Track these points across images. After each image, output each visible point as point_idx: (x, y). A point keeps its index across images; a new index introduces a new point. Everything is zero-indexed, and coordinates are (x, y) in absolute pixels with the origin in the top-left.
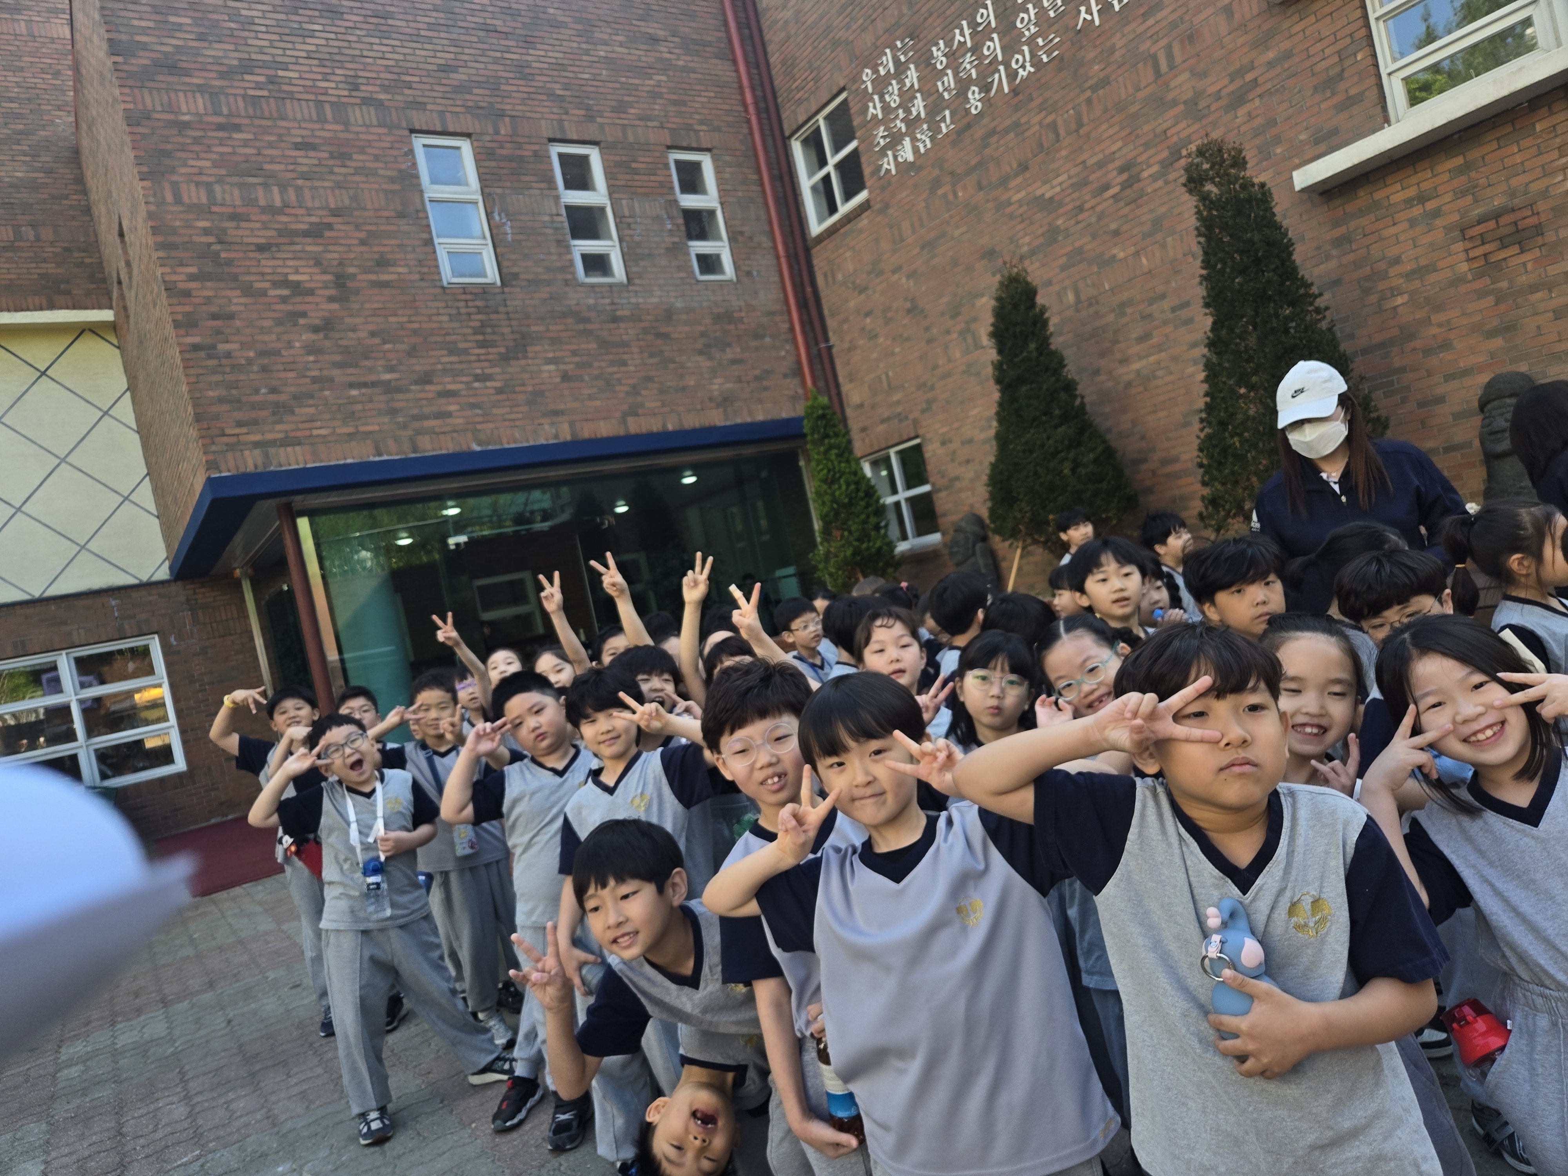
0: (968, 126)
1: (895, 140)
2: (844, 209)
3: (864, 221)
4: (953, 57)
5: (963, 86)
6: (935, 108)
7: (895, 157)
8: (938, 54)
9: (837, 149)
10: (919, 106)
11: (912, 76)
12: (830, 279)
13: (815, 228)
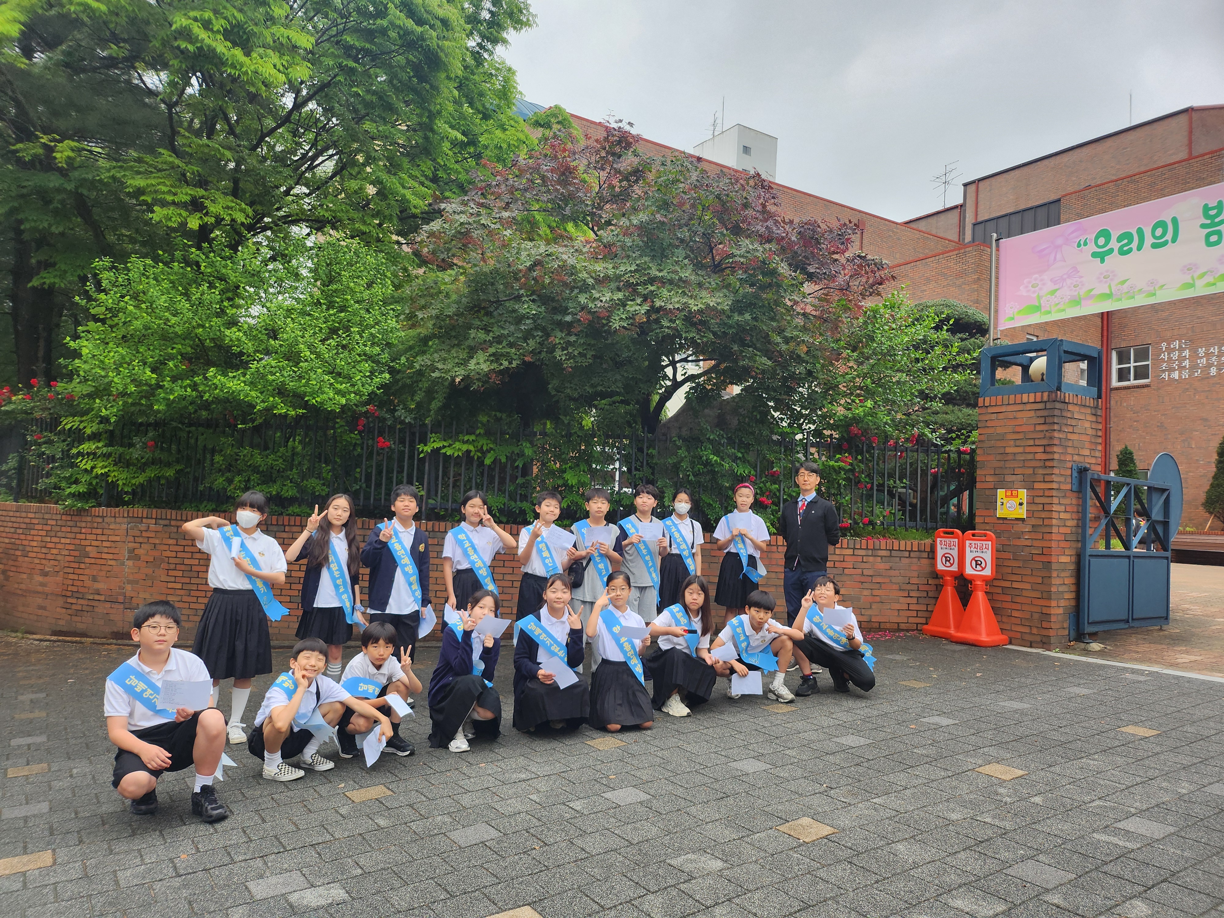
0: (1208, 378)
1: (1171, 370)
2: (1133, 382)
3: (1145, 390)
4: (1208, 355)
5: (1209, 366)
6: (1194, 367)
7: (1169, 375)
8: (1201, 351)
9: (1135, 362)
10: (1187, 363)
11: (1187, 353)
12: (1119, 403)
13: (1115, 383)
